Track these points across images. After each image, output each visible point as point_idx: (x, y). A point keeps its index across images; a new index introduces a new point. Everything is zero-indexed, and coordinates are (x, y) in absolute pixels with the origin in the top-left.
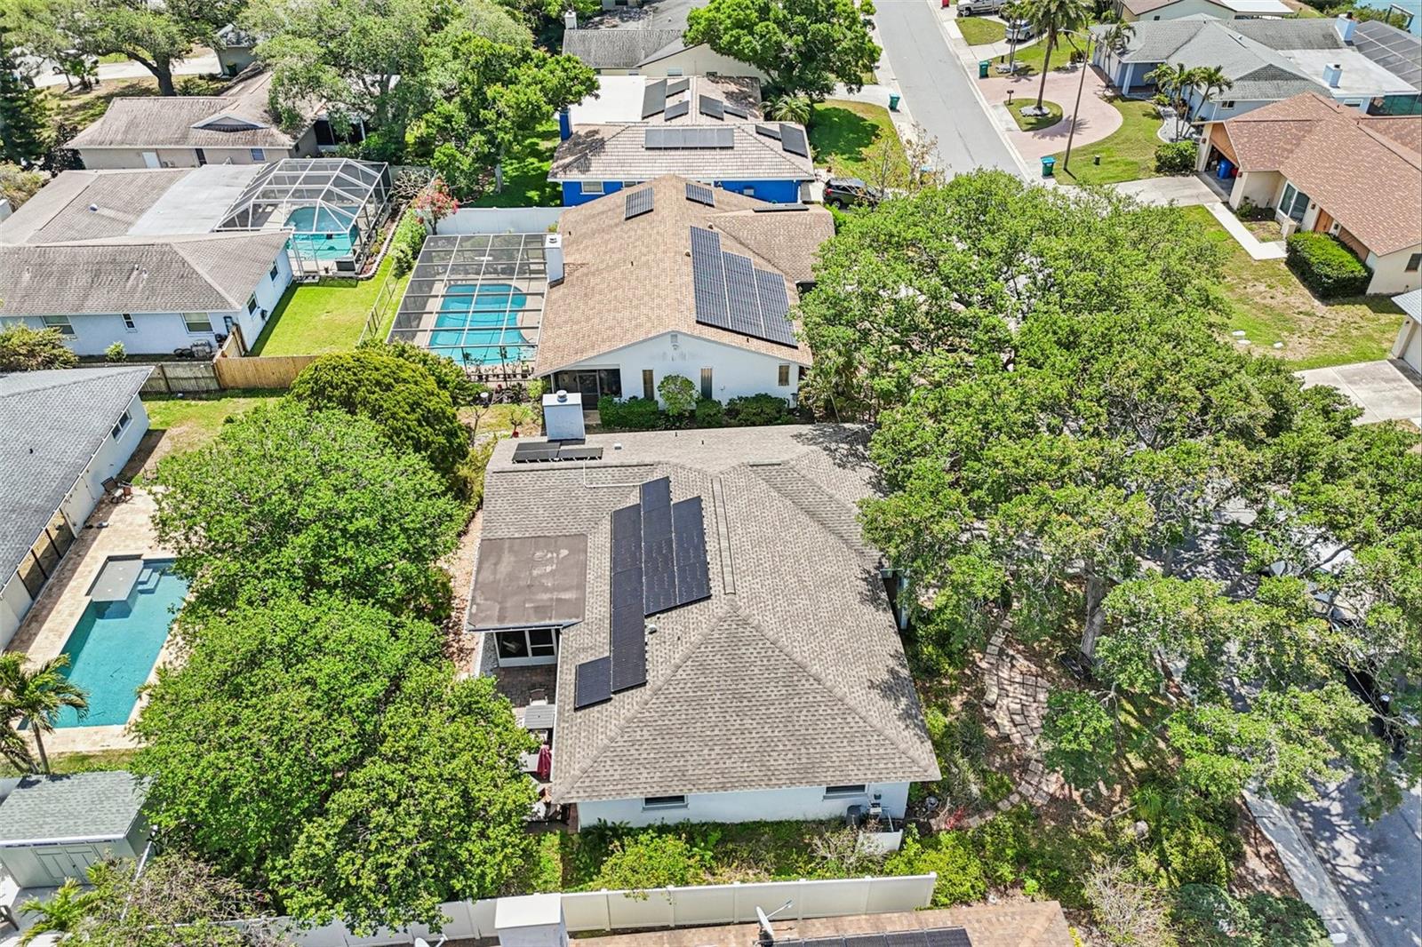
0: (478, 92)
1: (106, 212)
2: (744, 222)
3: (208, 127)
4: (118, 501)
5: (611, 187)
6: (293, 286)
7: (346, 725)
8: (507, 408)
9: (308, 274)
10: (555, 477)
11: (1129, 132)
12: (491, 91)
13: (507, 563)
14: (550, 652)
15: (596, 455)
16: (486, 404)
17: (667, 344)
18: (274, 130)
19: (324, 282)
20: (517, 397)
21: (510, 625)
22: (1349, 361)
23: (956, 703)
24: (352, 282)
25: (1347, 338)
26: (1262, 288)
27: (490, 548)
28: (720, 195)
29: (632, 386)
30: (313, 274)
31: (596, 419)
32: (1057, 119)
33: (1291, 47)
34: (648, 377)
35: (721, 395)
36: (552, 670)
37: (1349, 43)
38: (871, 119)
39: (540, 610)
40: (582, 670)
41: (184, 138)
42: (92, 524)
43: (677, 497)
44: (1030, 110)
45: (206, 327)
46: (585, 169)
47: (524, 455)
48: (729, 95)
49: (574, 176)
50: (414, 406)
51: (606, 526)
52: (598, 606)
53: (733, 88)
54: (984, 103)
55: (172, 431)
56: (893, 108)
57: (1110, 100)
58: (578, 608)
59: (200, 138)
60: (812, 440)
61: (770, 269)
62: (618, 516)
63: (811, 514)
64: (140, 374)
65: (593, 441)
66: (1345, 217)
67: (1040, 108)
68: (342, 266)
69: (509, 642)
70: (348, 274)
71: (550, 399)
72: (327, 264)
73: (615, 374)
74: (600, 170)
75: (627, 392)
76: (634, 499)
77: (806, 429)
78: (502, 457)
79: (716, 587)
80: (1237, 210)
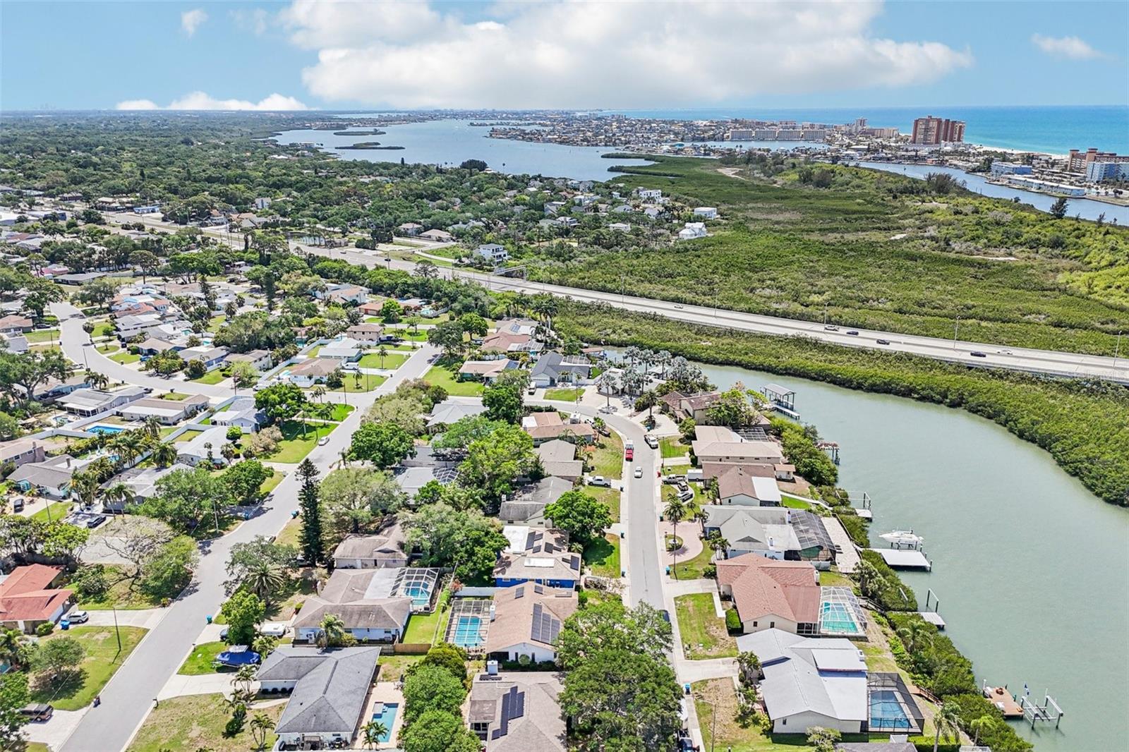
0: (472, 548)
1: (356, 590)
2: (551, 601)
3: (379, 551)
4: (374, 687)
5: (514, 582)
6: (411, 615)
7: (449, 736)
8: (476, 661)
9: (415, 611)
10: (489, 684)
11: (701, 557)
12: (477, 549)
13: (477, 707)
14: (486, 730)
15: (500, 679)
16: (470, 660)
17: (522, 646)
18: (401, 552)
19: (420, 614)
20: (479, 658)
21: (478, 721)
22: (726, 657)
23: (580, 746)
24: (428, 614)
25: (730, 649)
26: (715, 628)
27: (473, 703)
28: (545, 588)
29: (512, 657)
30: (416, 611)
31: (501, 667)
32: (679, 547)
33: (767, 523)
34: (517, 654)
35: (537, 661)
36: (486, 734)
37: (790, 522)
38: (612, 542)
39: (485, 718)
40: (494, 732)
41: (371, 555)
42: (369, 693)
43: (519, 692)
44: (671, 541)
45: (390, 632)
46: (504, 573)
47: (482, 678)
48: (557, 540)
49: (500, 576)
50: (456, 664)
51: (501, 698)
52: (498, 718)
53: (558, 535)
54: (657, 535)
55: (383, 666)
56: (622, 537)
57: (701, 538)
58: (493, 718)
59: (377, 555)
60: (556, 677)
61: (557, 618)
62: (504, 696)
64: (378, 649)
65: (500, 675)
66: (739, 605)
67: (675, 541)
68: (426, 609)
69: (477, 726)
70: (427, 612)
71: (489, 663)
72: (421, 608)
73: (507, 654)
74: (509, 574)
75: (510, 659)
76: (509, 691)
77: (556, 673)
78: (476, 679)
79: (525, 713)
80: (721, 596)
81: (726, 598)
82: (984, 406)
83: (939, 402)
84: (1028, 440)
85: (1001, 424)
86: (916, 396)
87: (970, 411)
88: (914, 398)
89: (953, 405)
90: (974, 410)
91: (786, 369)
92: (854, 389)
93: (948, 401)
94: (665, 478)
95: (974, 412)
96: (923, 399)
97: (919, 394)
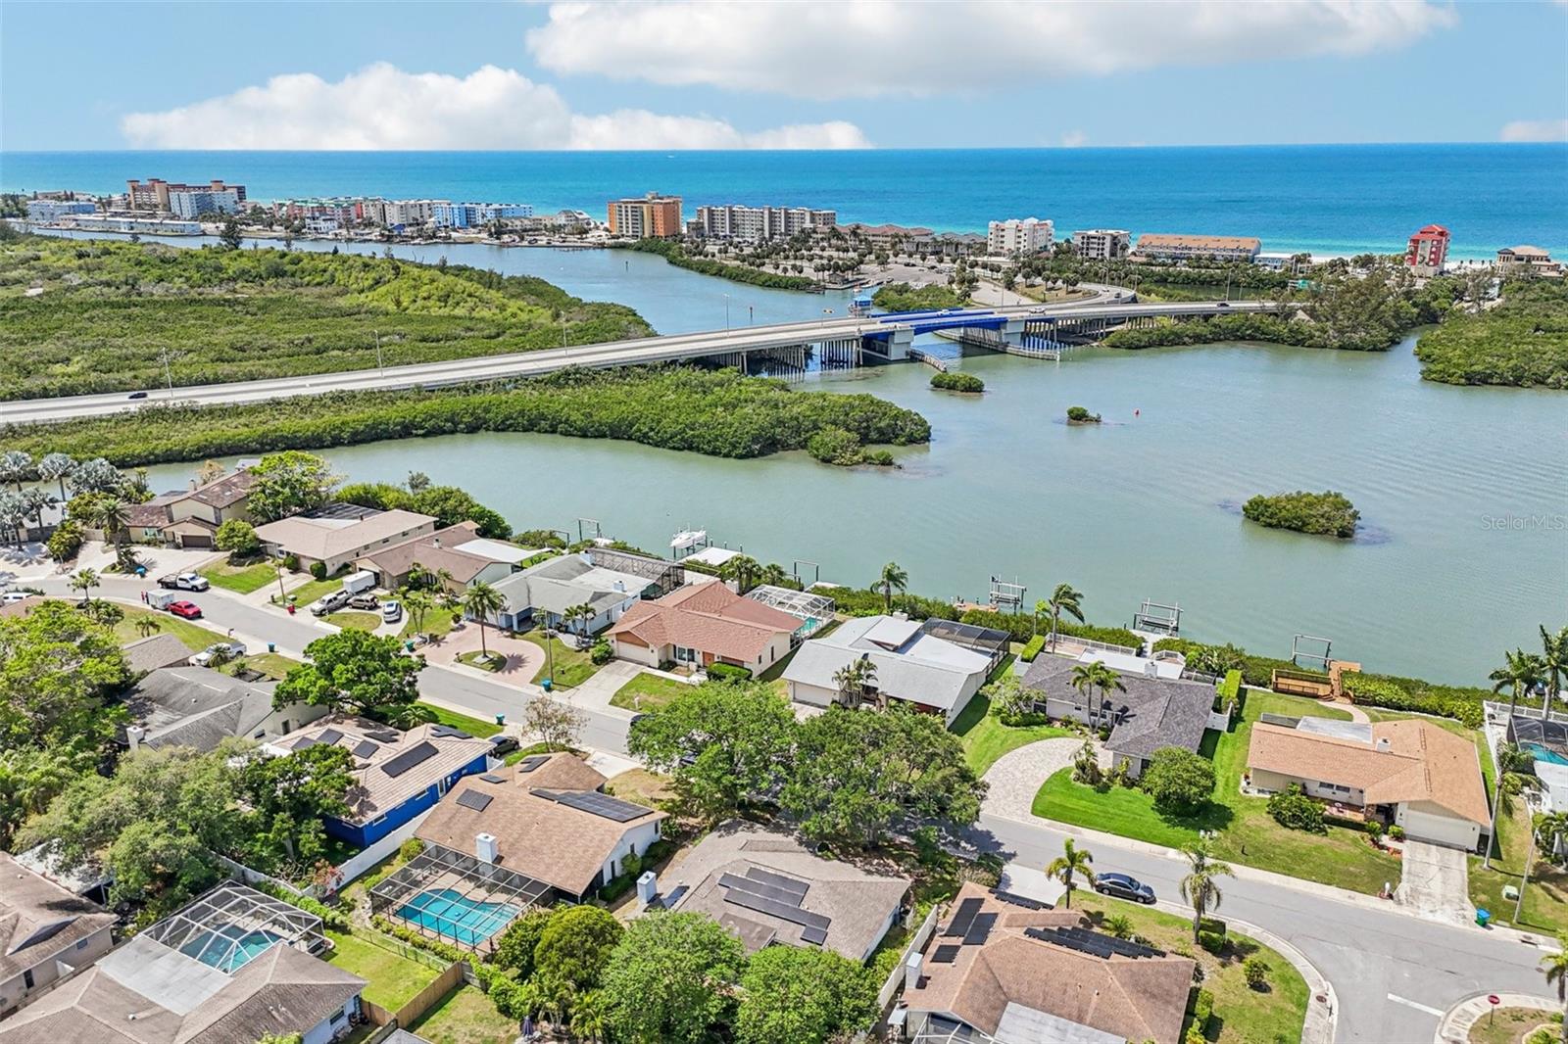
2: (535, 780)
3: (19, 949)
11: (552, 650)
18: (79, 918)
32: (503, 660)
33: (572, 577)
34: (613, 864)
35: (639, 855)
37: (594, 565)
44: (480, 659)
46: (374, 808)
51: (729, 904)
52: (773, 922)
53: (352, 723)
54: (442, 666)
57: (513, 637)
58: (767, 929)
62: (728, 899)
63: (776, 851)
66: (719, 651)
67: (485, 656)
74: (383, 804)
75: (606, 880)
76: (725, 890)
79: (804, 881)
80: (659, 668)
81: (668, 665)
82: (512, 418)
83: (452, 432)
84: (596, 437)
85: (546, 432)
86: (421, 432)
87: (497, 430)
88: (417, 436)
89: (472, 429)
90: (502, 427)
91: (198, 451)
92: (328, 447)
93: (462, 426)
94: (317, 606)
95: (503, 430)
96: (431, 433)
97: (422, 428)
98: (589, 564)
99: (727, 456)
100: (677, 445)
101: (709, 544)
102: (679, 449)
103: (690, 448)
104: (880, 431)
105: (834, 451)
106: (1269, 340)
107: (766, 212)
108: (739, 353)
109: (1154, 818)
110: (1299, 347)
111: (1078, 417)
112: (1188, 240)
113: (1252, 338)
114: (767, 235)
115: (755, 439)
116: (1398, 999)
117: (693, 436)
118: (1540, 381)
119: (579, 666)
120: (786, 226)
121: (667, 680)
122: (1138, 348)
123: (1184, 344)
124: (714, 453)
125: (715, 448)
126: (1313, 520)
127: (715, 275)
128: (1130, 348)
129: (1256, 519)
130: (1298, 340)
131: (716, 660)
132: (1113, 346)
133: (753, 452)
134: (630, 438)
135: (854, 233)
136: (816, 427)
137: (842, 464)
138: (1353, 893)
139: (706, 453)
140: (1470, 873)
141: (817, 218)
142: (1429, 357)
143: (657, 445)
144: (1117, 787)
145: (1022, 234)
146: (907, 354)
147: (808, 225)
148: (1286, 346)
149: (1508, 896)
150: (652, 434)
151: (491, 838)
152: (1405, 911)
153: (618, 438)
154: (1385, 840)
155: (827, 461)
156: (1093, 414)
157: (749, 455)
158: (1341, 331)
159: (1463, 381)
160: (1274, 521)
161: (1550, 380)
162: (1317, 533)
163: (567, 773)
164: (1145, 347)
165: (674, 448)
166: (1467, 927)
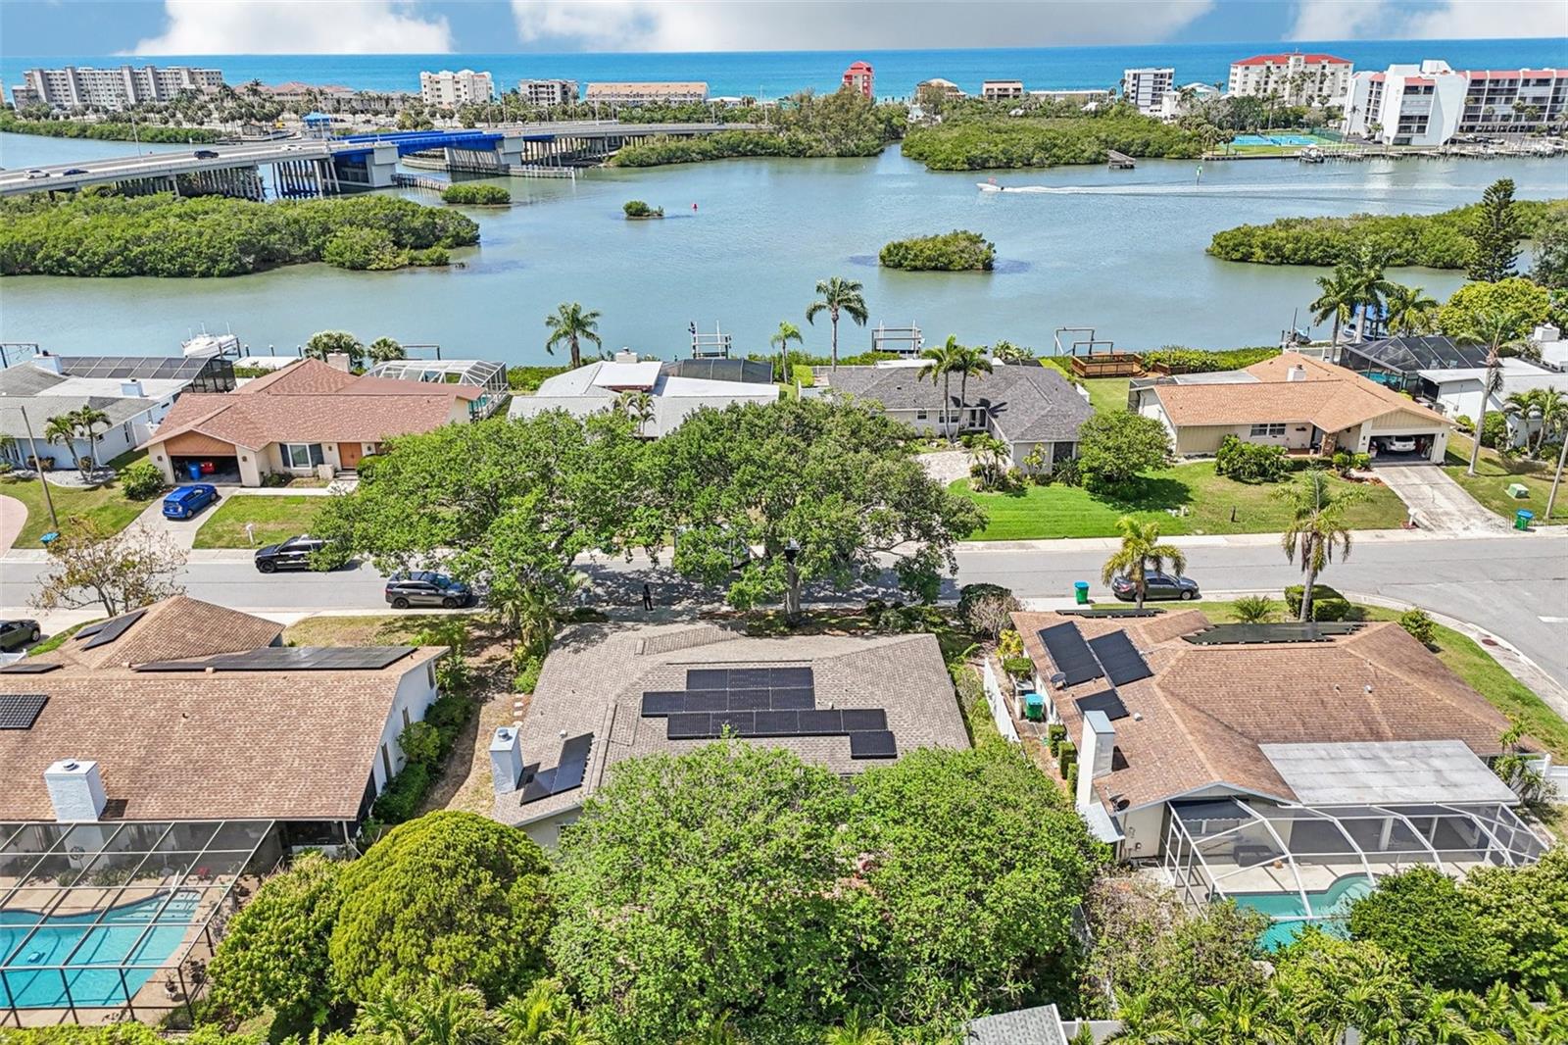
37: (66, 375)
66: (367, 437)
80: (263, 485)
81: (278, 479)
98: (56, 373)
99: (203, 275)
100: (118, 270)
101: (244, 352)
102: (122, 275)
103: (142, 273)
104: (414, 231)
105: (366, 253)
106: (770, 154)
107: (126, 72)
108: (164, 177)
109: (1101, 510)
110: (801, 159)
111: (637, 212)
112: (638, 88)
113: (754, 154)
114: (133, 101)
115: (246, 248)
116: (1553, 619)
117: (144, 254)
118: (1028, 164)
119: (104, 509)
120: (158, 90)
121: (286, 497)
122: (649, 165)
123: (693, 161)
124: (184, 273)
125: (183, 265)
126: (956, 257)
127: (77, 137)
128: (640, 166)
129: (899, 265)
130: (798, 152)
131: (365, 452)
132: (622, 165)
133: (243, 265)
134: (35, 272)
135: (255, 92)
136: (326, 230)
137: (382, 269)
138: (1377, 532)
139: (170, 275)
140: (1462, 484)
141: (198, 77)
142: (921, 155)
143: (83, 275)
144: (1032, 488)
145: (460, 86)
146: (393, 178)
147: (187, 84)
148: (788, 158)
149: (1520, 495)
150: (73, 258)
151: (85, 766)
152: (1441, 535)
153: (13, 274)
154: (1354, 473)
155: (358, 267)
156: (653, 207)
157: (241, 271)
158: (837, 140)
159: (966, 166)
160: (919, 263)
161: (1035, 160)
162: (965, 269)
163: (196, 629)
164: (655, 165)
165: (114, 275)
166: (1511, 535)
